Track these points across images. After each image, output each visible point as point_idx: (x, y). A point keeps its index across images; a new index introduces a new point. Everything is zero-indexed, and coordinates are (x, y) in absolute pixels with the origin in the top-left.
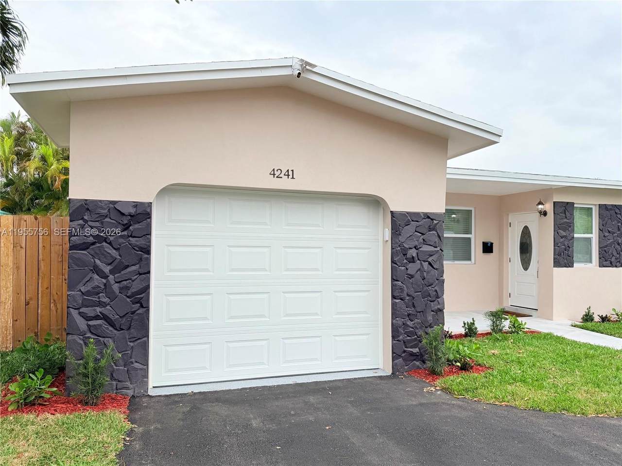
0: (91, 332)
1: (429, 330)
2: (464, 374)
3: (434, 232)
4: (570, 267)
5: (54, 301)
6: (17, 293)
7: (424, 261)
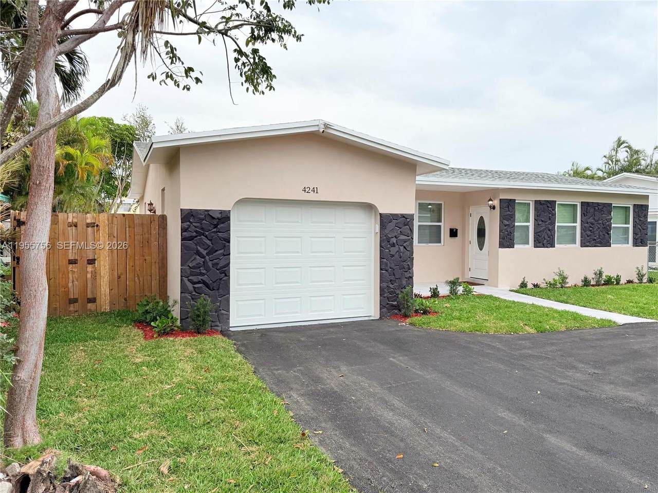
0: (195, 291)
1: (403, 290)
2: (425, 316)
3: (408, 227)
4: (511, 248)
5: (138, 275)
6: (111, 269)
7: (401, 246)
